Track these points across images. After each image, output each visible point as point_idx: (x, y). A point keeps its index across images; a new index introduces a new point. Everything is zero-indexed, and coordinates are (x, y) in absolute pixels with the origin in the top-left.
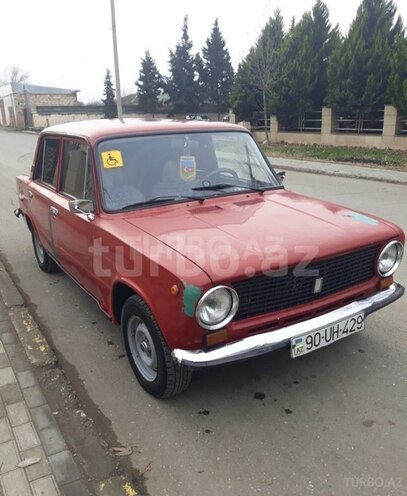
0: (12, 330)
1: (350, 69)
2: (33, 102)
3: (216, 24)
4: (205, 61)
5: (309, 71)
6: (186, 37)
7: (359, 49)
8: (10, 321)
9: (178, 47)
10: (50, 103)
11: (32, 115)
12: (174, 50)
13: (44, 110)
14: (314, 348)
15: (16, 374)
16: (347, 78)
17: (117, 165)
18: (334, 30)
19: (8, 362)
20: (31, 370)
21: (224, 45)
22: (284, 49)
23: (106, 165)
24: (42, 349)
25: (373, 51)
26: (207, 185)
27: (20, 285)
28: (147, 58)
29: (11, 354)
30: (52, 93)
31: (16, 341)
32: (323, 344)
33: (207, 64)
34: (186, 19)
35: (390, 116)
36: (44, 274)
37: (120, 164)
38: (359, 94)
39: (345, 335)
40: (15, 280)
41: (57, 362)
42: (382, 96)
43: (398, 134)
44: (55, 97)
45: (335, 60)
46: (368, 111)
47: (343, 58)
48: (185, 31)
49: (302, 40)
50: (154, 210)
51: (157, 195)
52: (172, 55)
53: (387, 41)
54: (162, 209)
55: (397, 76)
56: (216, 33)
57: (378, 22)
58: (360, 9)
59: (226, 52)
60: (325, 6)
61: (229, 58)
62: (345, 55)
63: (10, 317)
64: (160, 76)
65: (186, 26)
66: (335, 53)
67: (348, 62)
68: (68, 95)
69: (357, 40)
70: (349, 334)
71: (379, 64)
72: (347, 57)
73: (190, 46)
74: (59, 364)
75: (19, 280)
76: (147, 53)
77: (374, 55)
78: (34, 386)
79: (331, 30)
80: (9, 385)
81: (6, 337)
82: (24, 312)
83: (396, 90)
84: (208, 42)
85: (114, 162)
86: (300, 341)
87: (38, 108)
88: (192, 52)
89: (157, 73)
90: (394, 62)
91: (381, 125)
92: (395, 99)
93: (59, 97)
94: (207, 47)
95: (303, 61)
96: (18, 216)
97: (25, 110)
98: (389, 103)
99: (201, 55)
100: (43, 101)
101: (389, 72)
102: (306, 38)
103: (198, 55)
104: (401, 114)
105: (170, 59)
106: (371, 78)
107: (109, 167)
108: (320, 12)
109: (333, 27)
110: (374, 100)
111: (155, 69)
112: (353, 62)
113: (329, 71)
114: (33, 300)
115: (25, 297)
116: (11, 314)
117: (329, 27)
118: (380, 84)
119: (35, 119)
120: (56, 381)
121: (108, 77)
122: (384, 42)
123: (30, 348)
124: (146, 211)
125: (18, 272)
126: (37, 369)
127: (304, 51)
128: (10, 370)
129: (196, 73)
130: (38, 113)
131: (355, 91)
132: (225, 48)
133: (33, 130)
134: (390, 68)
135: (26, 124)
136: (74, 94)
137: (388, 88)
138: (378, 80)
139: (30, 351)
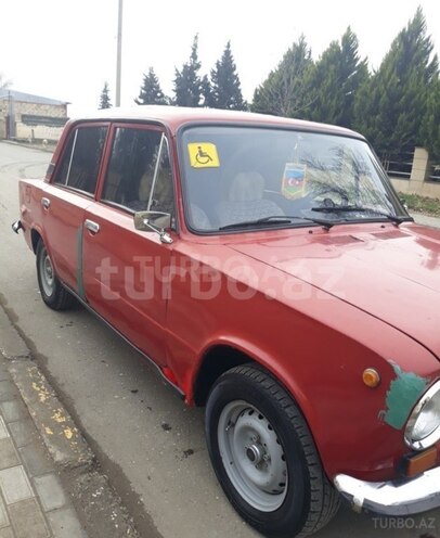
0: (17, 397)
1: (381, 104)
2: (18, 110)
3: (228, 46)
4: (213, 84)
5: (334, 103)
6: (194, 56)
7: (392, 85)
8: (12, 382)
9: (185, 67)
10: (35, 113)
11: (15, 124)
12: (181, 69)
13: (29, 120)
15: (31, 480)
16: (376, 114)
17: (210, 164)
18: (362, 63)
19: (17, 457)
20: (55, 473)
21: (234, 69)
22: (307, 78)
23: (194, 163)
24: (69, 434)
25: (407, 89)
27: (19, 324)
28: (151, 74)
29: (19, 441)
30: (39, 102)
31: (26, 417)
33: (215, 88)
34: (196, 37)
35: (420, 159)
36: (49, 311)
37: (215, 163)
38: (389, 133)
40: (12, 317)
41: (94, 460)
42: (413, 137)
43: (428, 180)
44: (42, 107)
45: (365, 94)
46: (396, 152)
47: (374, 93)
48: (194, 50)
49: (328, 69)
50: (262, 235)
52: (177, 74)
53: (422, 79)
54: (272, 235)
55: (432, 117)
56: (227, 56)
57: (414, 58)
58: (395, 43)
59: (236, 77)
60: (355, 37)
61: (239, 84)
62: (375, 89)
63: (11, 375)
64: (162, 95)
65: (196, 45)
66: (363, 86)
67: (378, 97)
68: (57, 106)
69: (390, 75)
71: (412, 103)
72: (378, 91)
73: (198, 66)
74: (98, 463)
75: (17, 318)
76: (151, 69)
77: (408, 92)
78: (64, 507)
79: (358, 63)
80: (23, 502)
81: (9, 408)
82: (32, 368)
83: (430, 132)
84: (218, 64)
85: (206, 159)
87: (23, 116)
88: (200, 74)
89: (160, 92)
90: (431, 101)
91: (409, 169)
92: (428, 143)
93: (48, 107)
94: (216, 70)
95: (328, 92)
96: (16, 231)
97: (8, 118)
98: (420, 146)
99: (209, 78)
100: (30, 110)
101: (423, 113)
102: (332, 67)
103: (205, 78)
104: (432, 158)
105: (175, 78)
106: (403, 117)
107: (199, 165)
108: (349, 41)
109: (361, 60)
110: (404, 141)
111: (158, 87)
112: (384, 98)
113: (357, 105)
114: (40, 350)
115: (29, 343)
116: (13, 370)
117: (357, 59)
118: (412, 125)
119: (18, 128)
120: (100, 497)
121: (106, 91)
122: (419, 80)
123: (49, 432)
124: (250, 236)
125: (16, 306)
126: (66, 473)
127: (330, 81)
128: (20, 470)
129: (201, 96)
130: (23, 121)
131: (384, 129)
132: (235, 73)
133: (15, 140)
134: (425, 108)
135: (8, 133)
136: (64, 106)
137: (421, 129)
138: (410, 120)
139: (49, 436)
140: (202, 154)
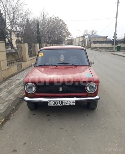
2: (93, 40)
13: (95, 42)
14: (55, 105)
26: (61, 62)
32: (59, 105)
39: (67, 105)
51: (47, 64)
68: (104, 38)
70: (69, 105)
86: (51, 102)
93: (101, 38)
97: (90, 42)
119: (92, 45)
130: (93, 43)
133: (91, 48)
136: (106, 37)
140: (41, 55)
